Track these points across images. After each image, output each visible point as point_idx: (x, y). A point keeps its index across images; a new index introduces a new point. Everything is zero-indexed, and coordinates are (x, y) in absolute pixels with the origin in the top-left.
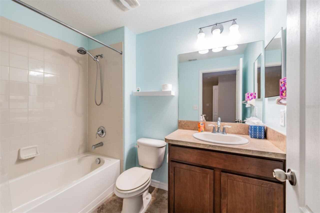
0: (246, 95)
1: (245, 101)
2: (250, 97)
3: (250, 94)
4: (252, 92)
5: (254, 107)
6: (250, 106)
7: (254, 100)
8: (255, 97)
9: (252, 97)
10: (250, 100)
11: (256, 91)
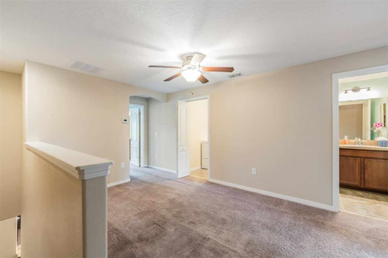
0: (374, 124)
1: (373, 128)
2: (378, 126)
3: (377, 124)
4: (380, 122)
5: (381, 132)
6: (377, 131)
7: (381, 127)
8: (382, 126)
9: (380, 125)
10: (378, 127)
11: (383, 122)
